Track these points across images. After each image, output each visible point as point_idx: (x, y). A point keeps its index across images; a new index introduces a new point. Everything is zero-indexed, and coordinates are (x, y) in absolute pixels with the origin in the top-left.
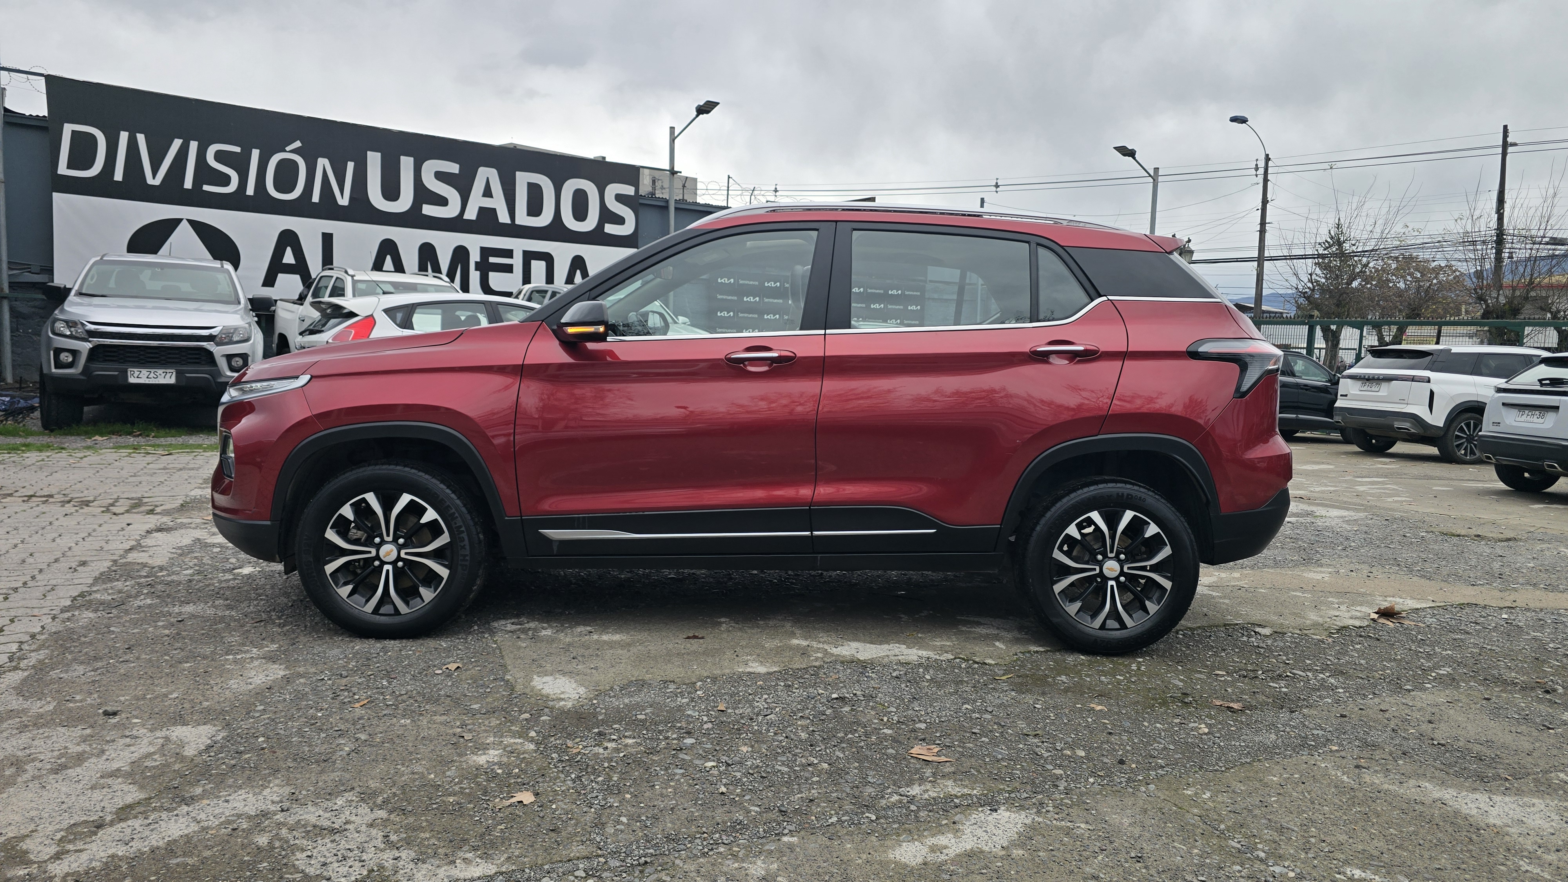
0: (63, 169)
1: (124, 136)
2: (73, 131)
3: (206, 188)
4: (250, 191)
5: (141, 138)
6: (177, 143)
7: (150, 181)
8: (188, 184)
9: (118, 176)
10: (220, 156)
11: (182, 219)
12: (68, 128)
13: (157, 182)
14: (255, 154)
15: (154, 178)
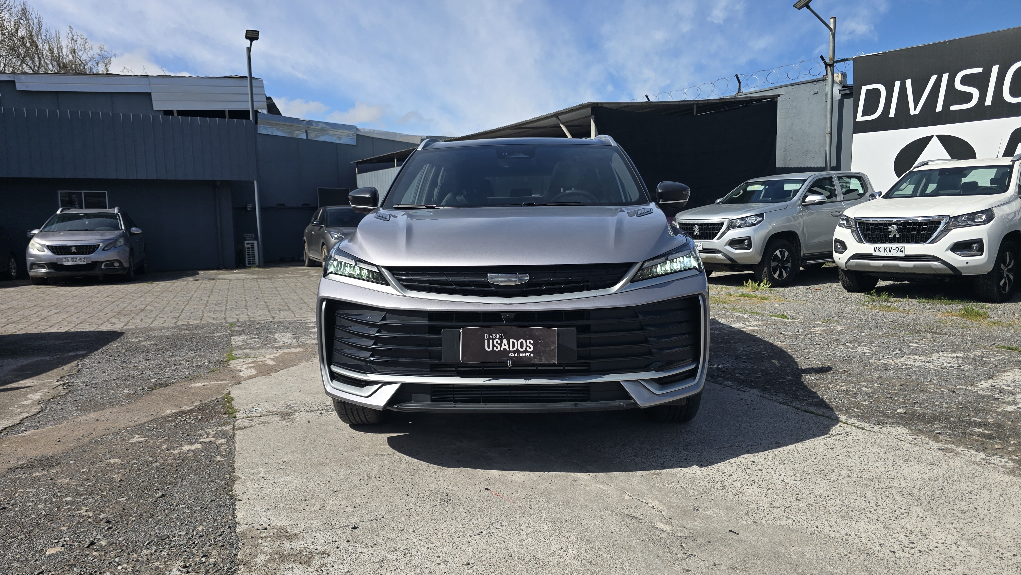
0: (860, 118)
1: (898, 84)
2: (867, 91)
3: (953, 108)
4: (988, 102)
5: (908, 83)
6: (934, 78)
7: (913, 112)
8: (939, 108)
9: (892, 114)
10: (965, 81)
11: (932, 137)
12: (864, 89)
13: (917, 112)
14: (995, 69)
15: (915, 109)
